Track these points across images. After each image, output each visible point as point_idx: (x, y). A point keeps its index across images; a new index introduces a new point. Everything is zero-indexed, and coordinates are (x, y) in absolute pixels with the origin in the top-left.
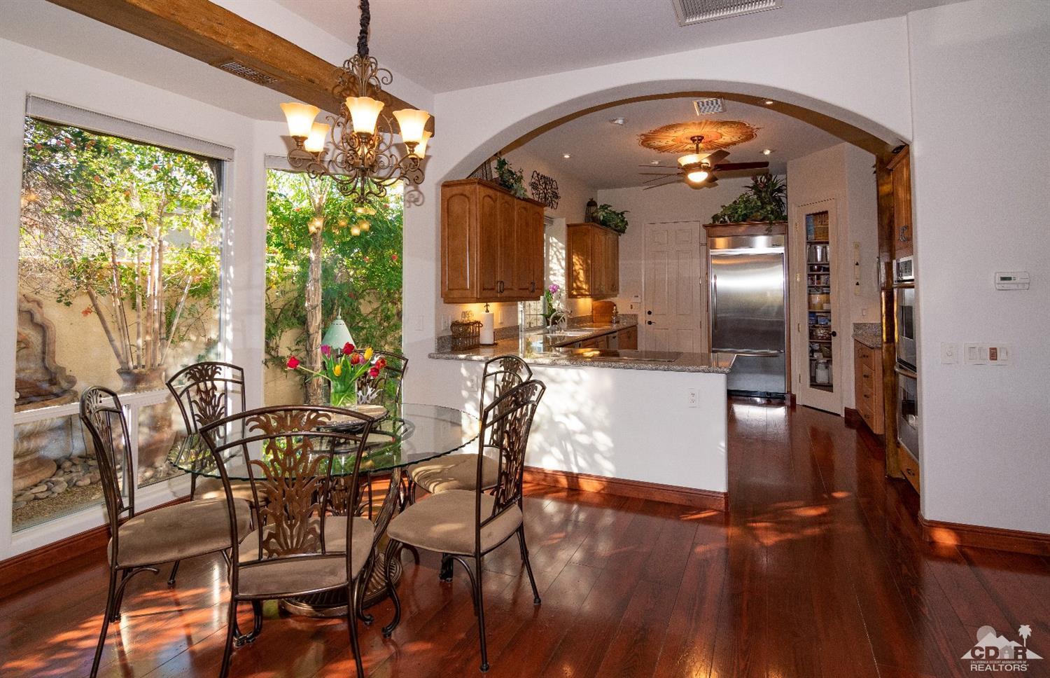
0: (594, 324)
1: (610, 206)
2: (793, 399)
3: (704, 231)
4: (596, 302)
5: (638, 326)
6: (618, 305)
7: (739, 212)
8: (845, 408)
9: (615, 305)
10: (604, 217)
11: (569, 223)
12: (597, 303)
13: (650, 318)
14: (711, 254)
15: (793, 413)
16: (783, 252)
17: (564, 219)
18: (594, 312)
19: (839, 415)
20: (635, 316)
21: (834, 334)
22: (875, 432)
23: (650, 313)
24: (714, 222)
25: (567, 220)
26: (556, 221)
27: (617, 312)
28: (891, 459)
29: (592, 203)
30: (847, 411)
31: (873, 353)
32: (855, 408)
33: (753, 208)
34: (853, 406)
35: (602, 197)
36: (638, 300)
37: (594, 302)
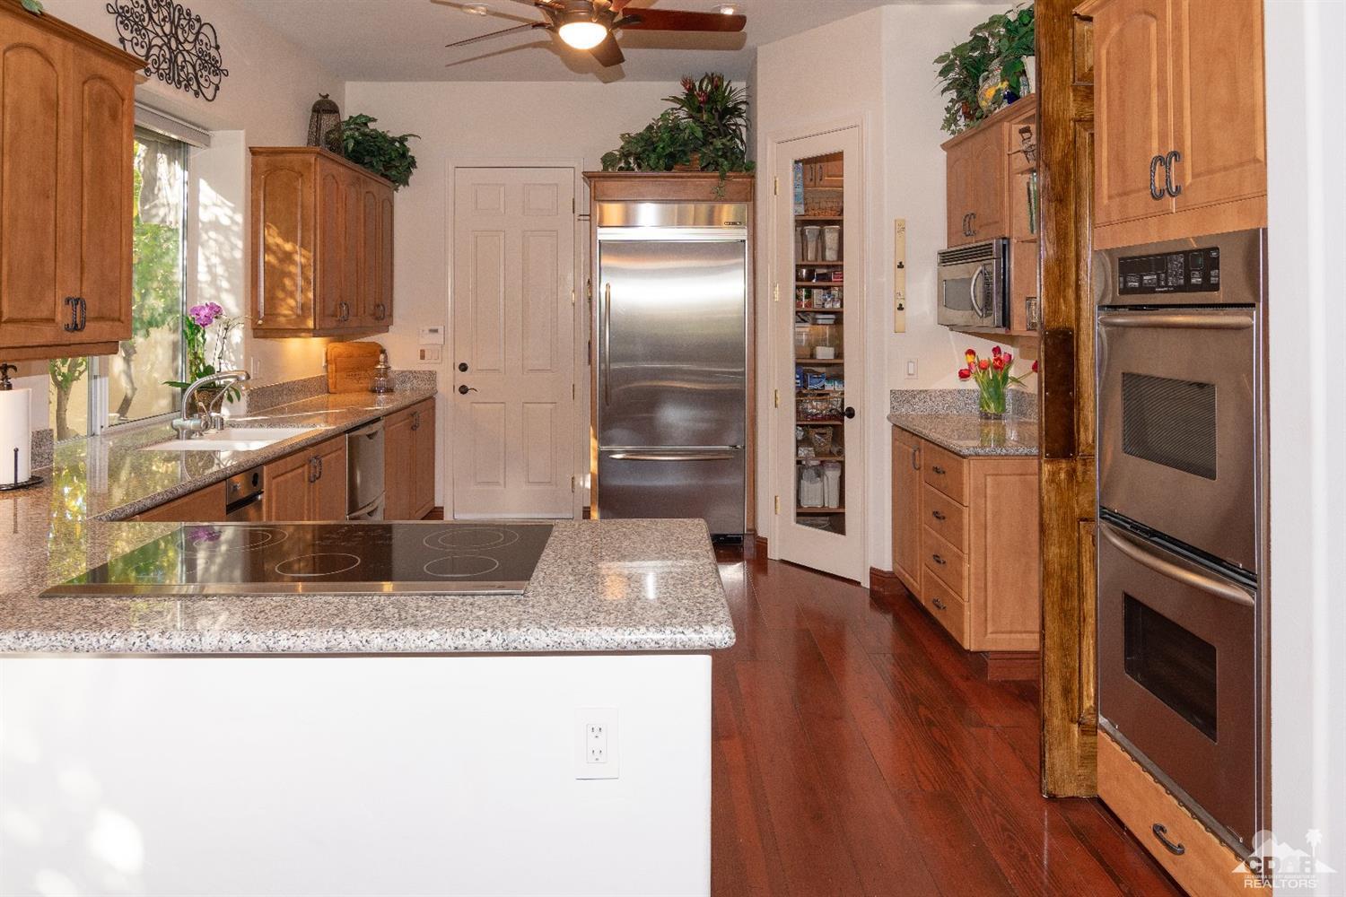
0: (332, 398)
1: (375, 120)
2: (762, 545)
3: (583, 190)
4: (337, 344)
5: (436, 397)
6: (390, 351)
7: (659, 150)
8: (872, 569)
9: (383, 351)
10: (357, 143)
11: (256, 144)
12: (339, 347)
13: (464, 378)
14: (600, 237)
15: (761, 578)
16: (745, 238)
17: (242, 132)
18: (332, 367)
19: (858, 584)
20: (431, 376)
21: (851, 413)
22: (966, 647)
23: (463, 367)
24: (605, 169)
25: (247, 139)
26: (218, 135)
27: (387, 368)
28: (1055, 753)
29: (325, 107)
30: (875, 574)
31: (965, 465)
32: (891, 570)
33: (685, 143)
34: (886, 565)
35: (354, 100)
36: (438, 338)
37: (332, 345)
